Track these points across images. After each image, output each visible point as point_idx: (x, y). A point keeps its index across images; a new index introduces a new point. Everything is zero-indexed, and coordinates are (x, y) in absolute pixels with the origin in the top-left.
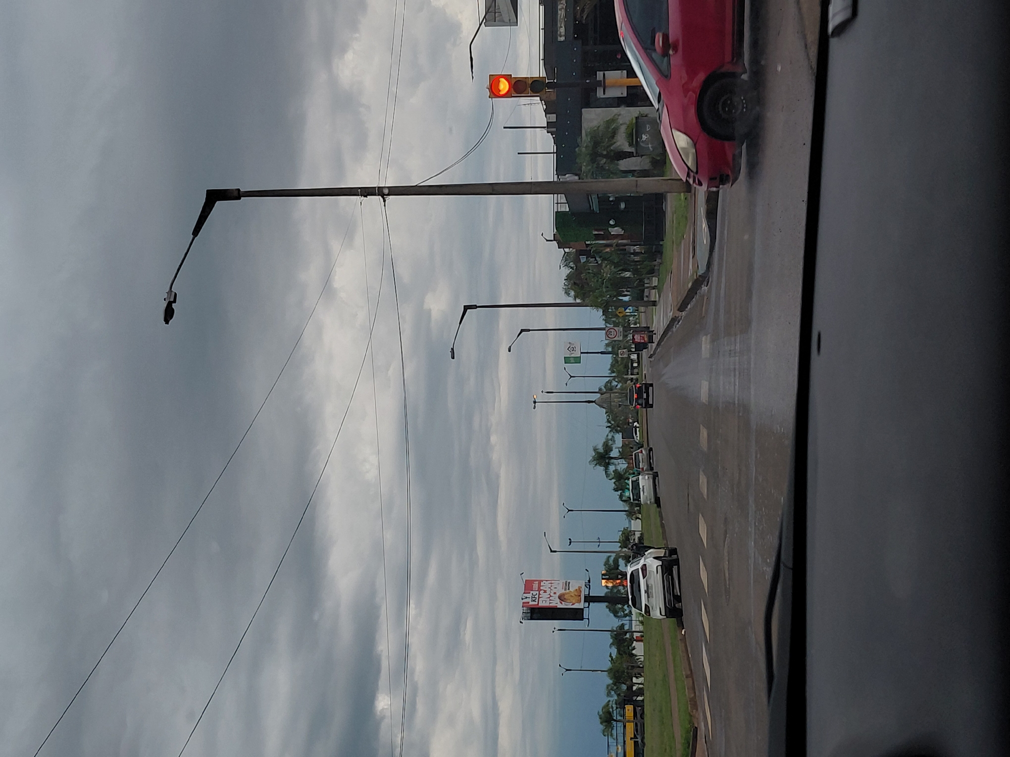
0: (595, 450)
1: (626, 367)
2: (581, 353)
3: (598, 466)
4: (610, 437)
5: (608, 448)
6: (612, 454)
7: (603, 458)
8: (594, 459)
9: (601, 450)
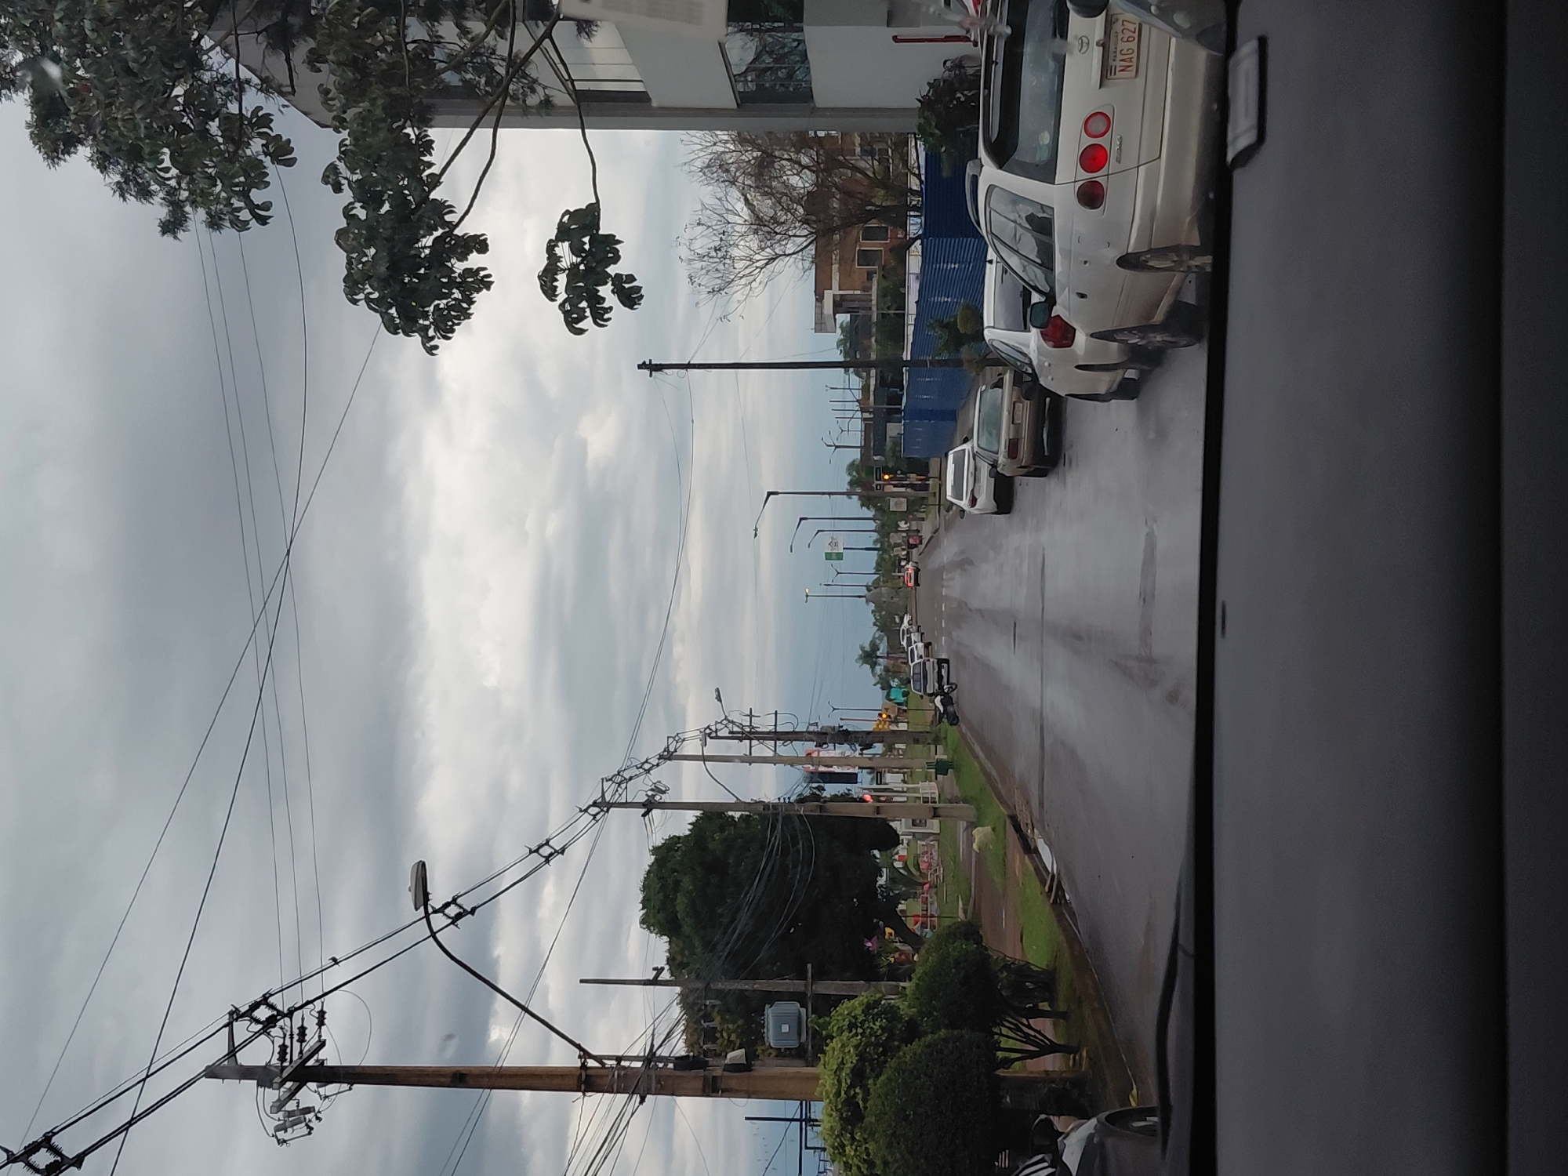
0: (862, 648)
1: (893, 564)
2: (844, 549)
3: (864, 665)
4: (877, 636)
5: (874, 647)
6: (878, 654)
7: (869, 657)
8: (861, 657)
9: (868, 648)
